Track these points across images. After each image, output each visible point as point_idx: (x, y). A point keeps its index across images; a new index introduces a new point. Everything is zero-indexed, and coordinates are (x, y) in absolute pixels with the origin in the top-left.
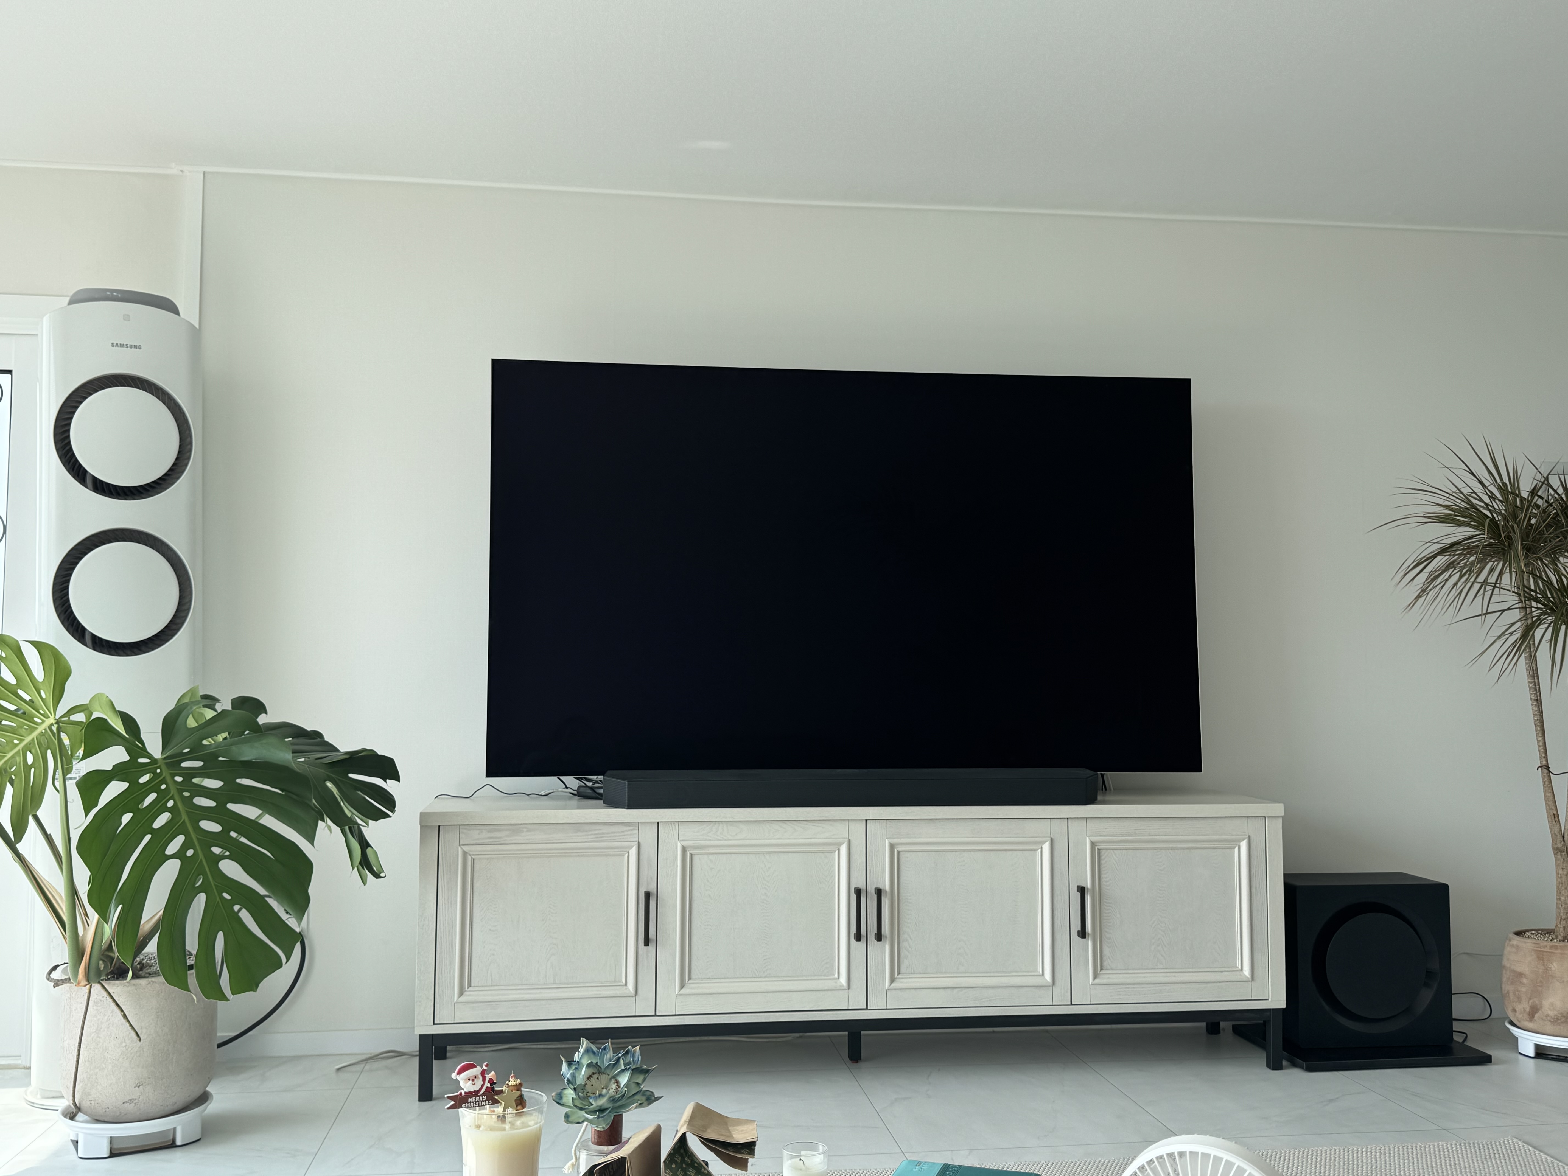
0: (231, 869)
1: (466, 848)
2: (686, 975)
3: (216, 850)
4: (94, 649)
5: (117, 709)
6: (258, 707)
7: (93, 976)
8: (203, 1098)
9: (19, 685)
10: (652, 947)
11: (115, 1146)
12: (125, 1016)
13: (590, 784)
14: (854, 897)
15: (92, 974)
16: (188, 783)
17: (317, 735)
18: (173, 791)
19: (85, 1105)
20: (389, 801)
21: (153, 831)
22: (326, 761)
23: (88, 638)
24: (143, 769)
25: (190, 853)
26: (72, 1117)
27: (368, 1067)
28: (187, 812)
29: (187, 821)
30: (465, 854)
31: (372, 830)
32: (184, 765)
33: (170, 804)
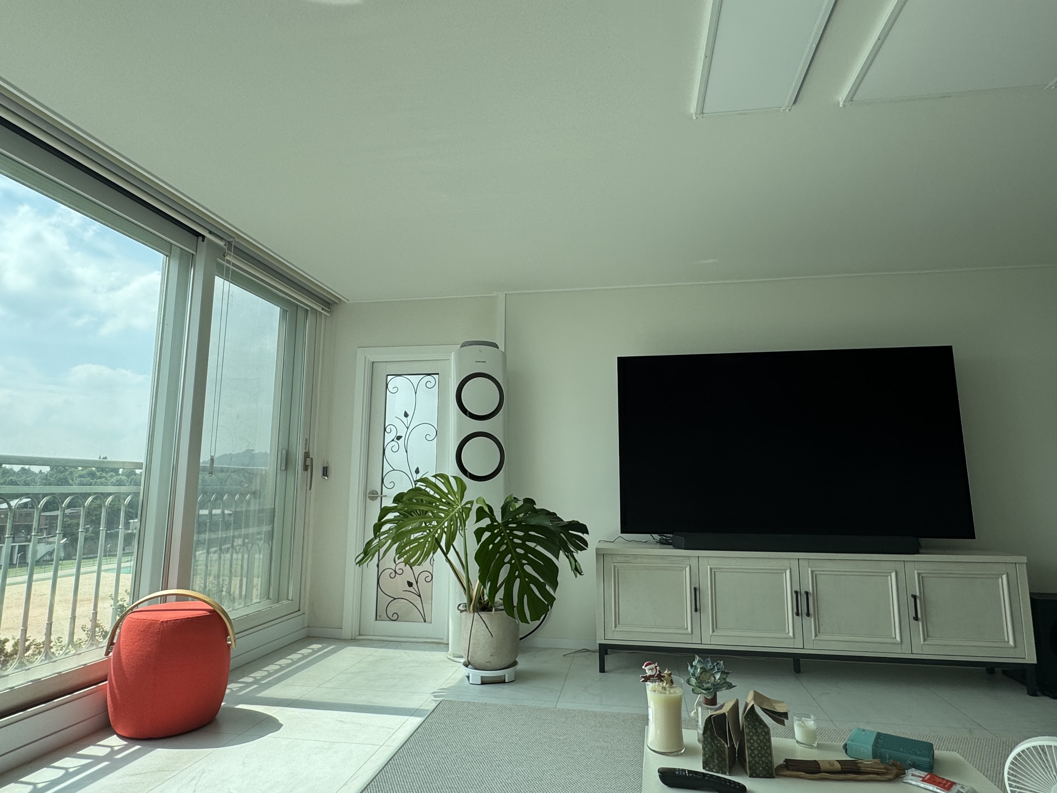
0: (528, 569)
1: (615, 564)
3: (524, 562)
4: (470, 478)
5: (487, 503)
6: (533, 502)
7: (476, 610)
8: (515, 664)
9: (448, 493)
10: (698, 613)
11: (483, 680)
12: (487, 627)
13: (664, 538)
15: (475, 608)
16: (511, 533)
17: (555, 514)
18: (506, 536)
19: (472, 662)
20: (586, 544)
21: (500, 552)
22: (560, 525)
23: (468, 474)
24: (496, 527)
25: (513, 561)
26: (467, 666)
27: (576, 655)
28: (512, 545)
29: (512, 549)
30: (615, 566)
31: (579, 555)
32: (510, 525)
33: (505, 541)
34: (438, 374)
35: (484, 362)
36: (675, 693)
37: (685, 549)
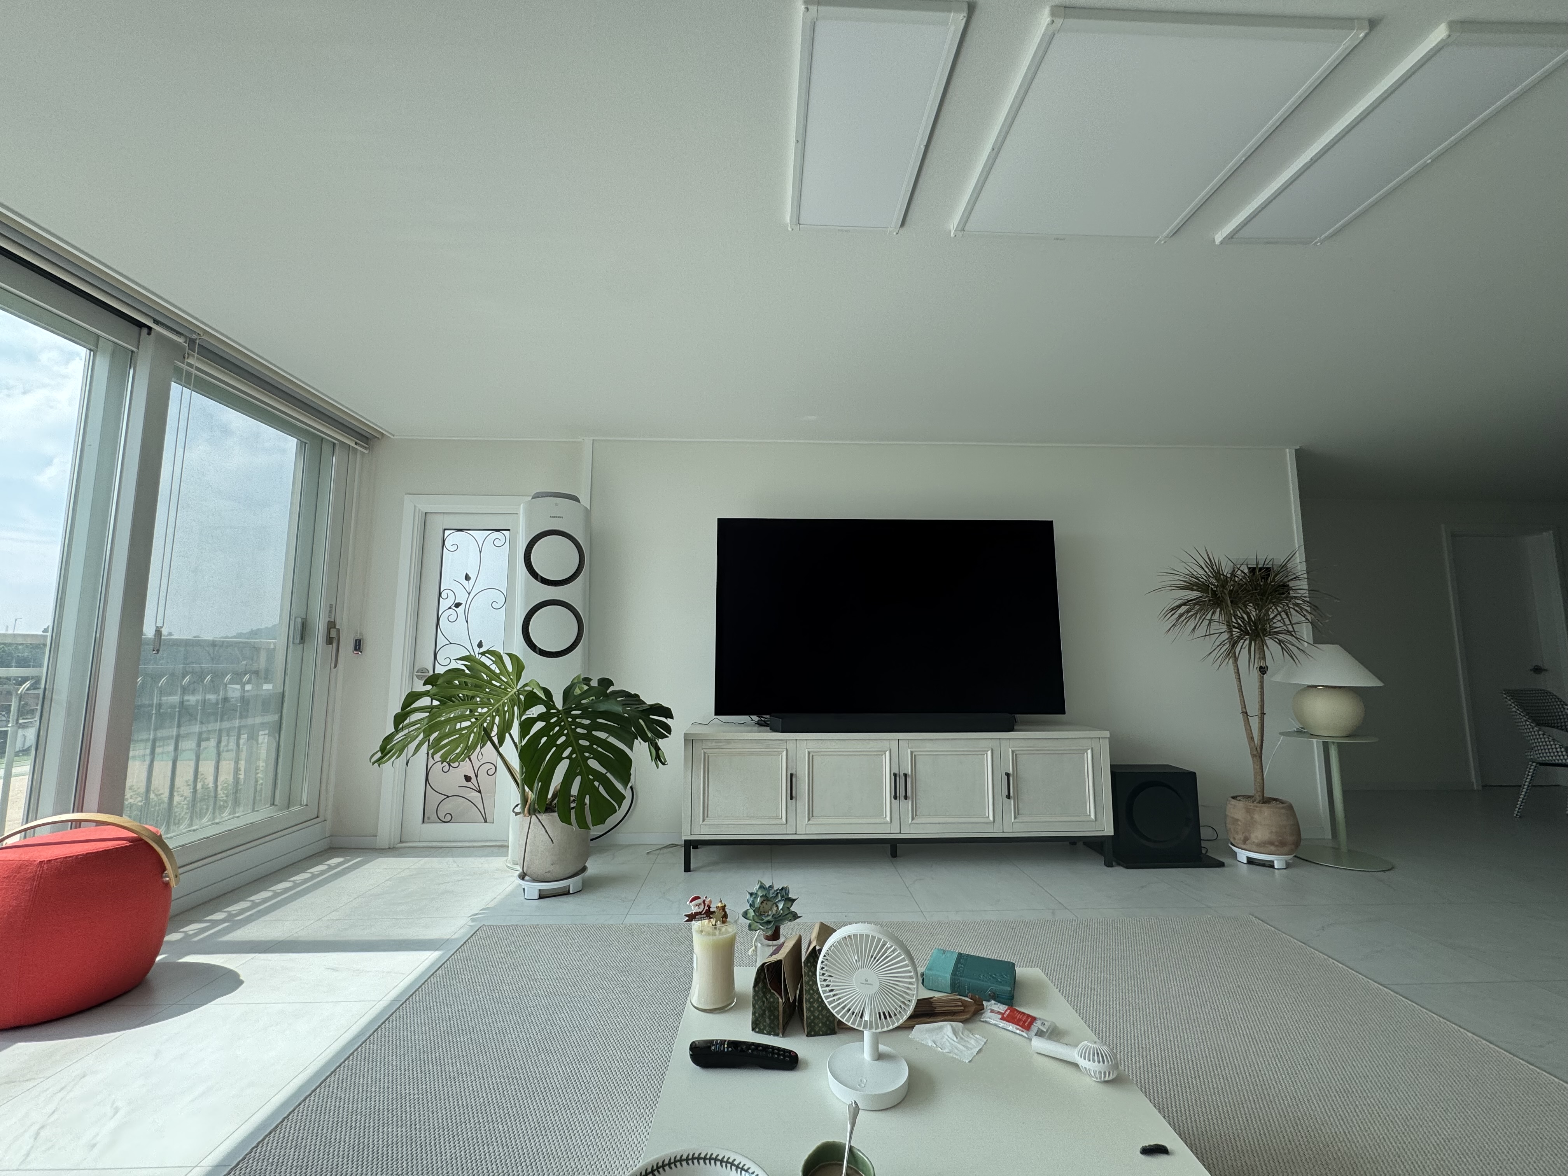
0: (593, 764)
1: (705, 751)
2: (811, 815)
3: (587, 755)
4: (540, 655)
5: (541, 686)
6: (610, 683)
7: (532, 811)
8: (584, 869)
9: (501, 673)
10: (794, 800)
11: (542, 893)
12: (546, 831)
13: (763, 719)
14: (893, 777)
15: (531, 811)
16: (574, 722)
17: (637, 696)
18: (567, 726)
19: (528, 873)
20: (668, 729)
21: (556, 746)
22: (639, 709)
23: (537, 650)
24: (553, 715)
25: (574, 756)
26: (523, 879)
27: (662, 851)
28: (573, 736)
29: (573, 740)
30: (705, 753)
31: (661, 743)
32: (573, 713)
33: (566, 732)
34: (509, 530)
35: (560, 517)
36: (728, 932)
37: (783, 732)
